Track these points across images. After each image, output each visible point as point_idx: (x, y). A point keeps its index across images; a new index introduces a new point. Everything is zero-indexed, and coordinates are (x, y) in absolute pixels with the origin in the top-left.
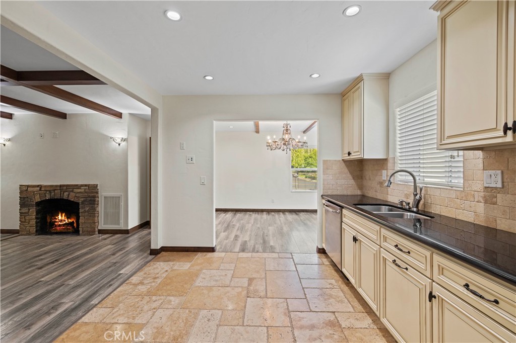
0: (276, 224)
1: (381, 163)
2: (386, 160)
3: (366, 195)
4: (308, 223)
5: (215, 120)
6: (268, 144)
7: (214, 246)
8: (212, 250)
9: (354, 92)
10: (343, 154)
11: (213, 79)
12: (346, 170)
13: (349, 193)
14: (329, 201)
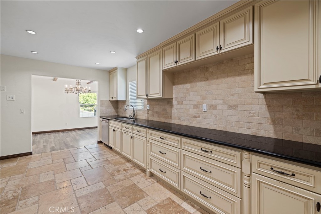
0: (71, 136)
1: (124, 102)
2: (126, 101)
3: (119, 115)
4: (91, 133)
5: (33, 74)
6: (66, 90)
7: (31, 151)
8: (30, 154)
9: (114, 72)
10: (110, 98)
11: (38, 53)
12: (111, 105)
13: (112, 115)
14: (103, 118)
